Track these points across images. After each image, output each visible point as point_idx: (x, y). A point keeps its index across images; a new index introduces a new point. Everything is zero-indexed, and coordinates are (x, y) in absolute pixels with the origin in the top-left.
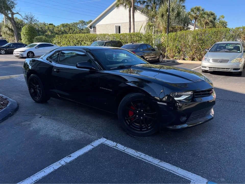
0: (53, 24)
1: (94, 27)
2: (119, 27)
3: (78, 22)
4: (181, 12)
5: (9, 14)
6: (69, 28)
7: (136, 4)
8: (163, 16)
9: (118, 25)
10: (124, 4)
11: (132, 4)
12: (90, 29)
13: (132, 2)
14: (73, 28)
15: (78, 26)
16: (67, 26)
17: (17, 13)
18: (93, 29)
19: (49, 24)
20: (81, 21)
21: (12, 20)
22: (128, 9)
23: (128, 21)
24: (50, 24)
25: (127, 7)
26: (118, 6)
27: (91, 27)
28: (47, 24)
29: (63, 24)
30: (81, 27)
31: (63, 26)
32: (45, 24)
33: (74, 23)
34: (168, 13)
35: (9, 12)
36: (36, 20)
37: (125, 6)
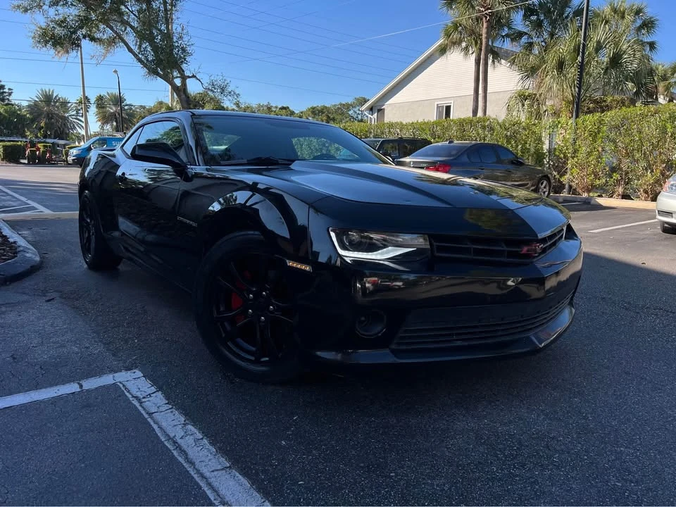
0: (288, 108)
1: (381, 111)
2: (448, 108)
3: (350, 100)
4: (623, 54)
5: (177, 77)
6: (328, 117)
7: (497, 44)
8: (561, 65)
9: (445, 103)
10: (464, 44)
11: (484, 41)
12: (370, 116)
13: (484, 36)
14: (338, 117)
15: (350, 113)
16: (323, 113)
17: (194, 76)
18: (376, 114)
19: (280, 109)
20: (358, 99)
21: (182, 93)
22: (473, 58)
23: (472, 92)
24: (283, 108)
25: (471, 52)
26: (443, 50)
27: (371, 109)
28: (276, 107)
29: (313, 108)
30: (359, 114)
31: (315, 112)
32: (269, 108)
33: (341, 104)
34: (579, 58)
35: (176, 74)
36: (232, 93)
37: (466, 48)
